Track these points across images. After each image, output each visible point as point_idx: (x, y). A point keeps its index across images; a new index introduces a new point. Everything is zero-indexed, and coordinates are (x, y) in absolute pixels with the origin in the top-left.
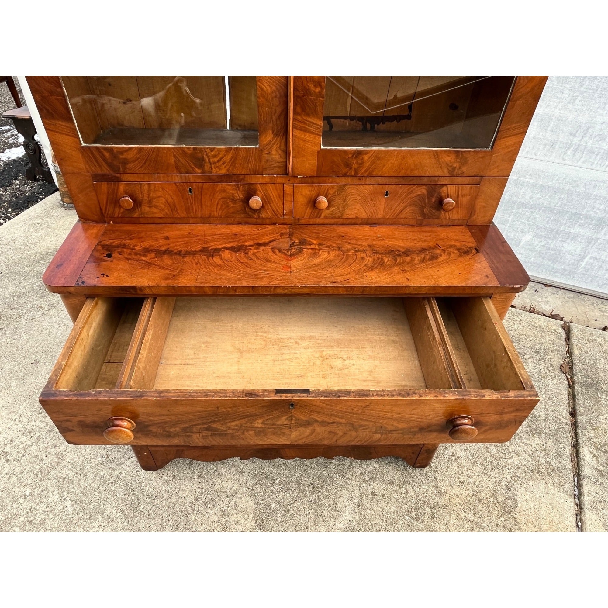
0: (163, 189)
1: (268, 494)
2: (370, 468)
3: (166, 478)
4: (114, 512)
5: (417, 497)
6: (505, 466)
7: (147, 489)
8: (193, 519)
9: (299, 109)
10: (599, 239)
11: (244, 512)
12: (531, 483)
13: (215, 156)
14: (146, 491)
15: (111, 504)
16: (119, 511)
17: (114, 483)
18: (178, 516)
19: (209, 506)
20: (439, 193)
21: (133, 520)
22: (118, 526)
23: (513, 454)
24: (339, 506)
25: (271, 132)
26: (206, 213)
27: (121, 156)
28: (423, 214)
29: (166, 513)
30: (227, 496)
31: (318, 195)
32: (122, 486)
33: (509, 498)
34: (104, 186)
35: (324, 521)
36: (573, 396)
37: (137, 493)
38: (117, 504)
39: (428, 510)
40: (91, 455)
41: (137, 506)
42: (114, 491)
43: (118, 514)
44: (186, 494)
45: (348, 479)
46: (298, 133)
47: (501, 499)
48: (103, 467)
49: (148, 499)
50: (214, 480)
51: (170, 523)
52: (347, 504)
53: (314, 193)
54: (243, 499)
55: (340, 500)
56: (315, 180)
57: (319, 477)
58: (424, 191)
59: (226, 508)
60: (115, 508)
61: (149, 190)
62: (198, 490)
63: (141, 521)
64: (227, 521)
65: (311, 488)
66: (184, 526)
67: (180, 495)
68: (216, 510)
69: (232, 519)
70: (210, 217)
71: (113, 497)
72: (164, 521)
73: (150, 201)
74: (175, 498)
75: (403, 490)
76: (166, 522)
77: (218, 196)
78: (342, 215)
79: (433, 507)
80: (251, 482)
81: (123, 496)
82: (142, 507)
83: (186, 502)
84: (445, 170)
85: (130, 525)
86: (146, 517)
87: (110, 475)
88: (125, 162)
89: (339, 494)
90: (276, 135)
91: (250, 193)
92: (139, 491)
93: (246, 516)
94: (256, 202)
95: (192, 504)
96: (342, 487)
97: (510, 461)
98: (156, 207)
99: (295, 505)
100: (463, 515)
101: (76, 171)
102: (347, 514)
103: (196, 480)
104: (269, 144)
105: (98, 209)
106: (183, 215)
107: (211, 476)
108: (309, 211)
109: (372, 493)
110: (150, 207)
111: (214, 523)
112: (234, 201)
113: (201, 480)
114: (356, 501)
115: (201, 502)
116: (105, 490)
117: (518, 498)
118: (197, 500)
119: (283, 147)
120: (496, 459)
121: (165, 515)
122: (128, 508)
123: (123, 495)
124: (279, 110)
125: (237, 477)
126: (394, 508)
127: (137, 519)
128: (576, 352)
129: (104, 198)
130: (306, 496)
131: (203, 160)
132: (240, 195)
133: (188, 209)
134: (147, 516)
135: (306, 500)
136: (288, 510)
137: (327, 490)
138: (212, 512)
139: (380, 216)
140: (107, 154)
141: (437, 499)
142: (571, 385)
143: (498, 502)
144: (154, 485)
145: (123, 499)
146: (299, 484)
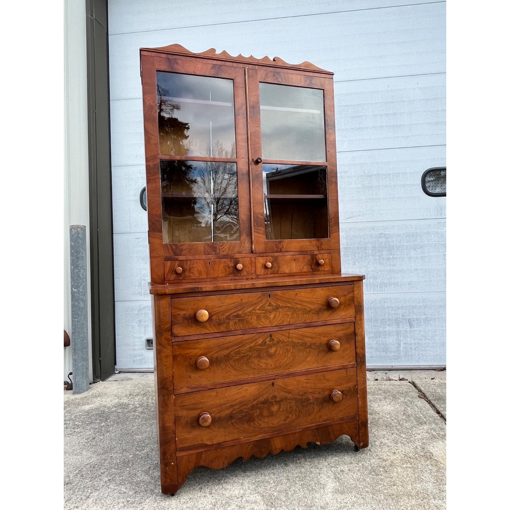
0: (197, 263)
1: (268, 489)
2: (333, 460)
5: (371, 465)
6: (415, 440)
9: (255, 224)
10: (401, 331)
11: (255, 502)
12: (434, 443)
13: (221, 246)
20: (316, 259)
23: (416, 435)
24: (322, 482)
25: (244, 234)
26: (216, 275)
27: (180, 248)
28: (312, 269)
30: (238, 498)
31: (266, 262)
33: (426, 452)
34: (169, 263)
35: (316, 491)
36: (433, 406)
39: (381, 469)
45: (321, 469)
46: (256, 234)
47: (422, 454)
50: (223, 492)
52: (327, 480)
53: (264, 262)
54: (251, 496)
56: (264, 255)
57: (301, 472)
58: (310, 258)
59: (240, 504)
61: (190, 264)
62: (213, 500)
65: (298, 479)
68: (233, 507)
69: (248, 508)
70: (217, 277)
73: (190, 270)
75: (360, 465)
77: (222, 265)
78: (278, 271)
79: (384, 467)
84: (315, 247)
88: (182, 250)
89: (319, 477)
90: (247, 236)
91: (237, 263)
93: (258, 504)
94: (240, 266)
96: (319, 473)
97: (416, 438)
98: (192, 273)
99: (291, 489)
100: (404, 466)
101: (157, 256)
102: (330, 484)
104: (244, 240)
105: (163, 276)
106: (204, 276)
108: (263, 270)
109: (341, 471)
110: (189, 273)
112: (229, 267)
113: (213, 495)
114: (332, 477)
115: (218, 506)
117: (431, 451)
118: (215, 505)
119: (250, 241)
120: (408, 439)
124: (248, 225)
126: (359, 474)
128: (423, 389)
129: (167, 269)
130: (296, 483)
131: (216, 248)
132: (232, 264)
133: (207, 274)
135: (297, 485)
137: (310, 477)
139: (294, 271)
140: (174, 247)
141: (384, 464)
142: (429, 402)
143: (421, 455)
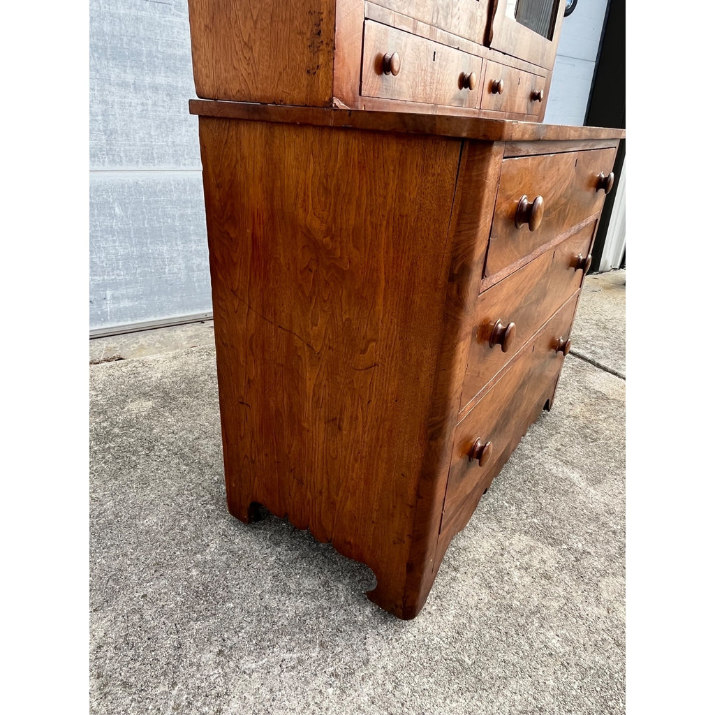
1: (518, 519)
3: (434, 608)
4: (454, 705)
5: (573, 429)
7: (439, 640)
8: (518, 604)
11: (532, 549)
12: (586, 378)
14: (441, 642)
15: (435, 704)
16: (455, 697)
17: (397, 685)
18: (505, 619)
19: (506, 578)
21: (483, 680)
22: (484, 708)
24: (561, 475)
29: (492, 631)
30: (502, 555)
32: (412, 674)
33: (595, 393)
35: (573, 492)
37: (436, 658)
38: (441, 696)
39: (588, 431)
40: (312, 703)
41: (461, 665)
42: (413, 691)
43: (461, 700)
44: (475, 594)
45: (533, 456)
48: (351, 691)
49: (458, 645)
50: (471, 557)
51: (513, 632)
52: (560, 470)
54: (513, 542)
55: (554, 471)
57: (519, 472)
59: (518, 564)
60: (448, 701)
62: (476, 579)
63: (491, 670)
64: (537, 570)
65: (529, 484)
66: (523, 617)
67: (472, 602)
68: (516, 574)
69: (536, 563)
71: (424, 695)
72: (504, 639)
74: (474, 611)
75: (562, 433)
76: (507, 637)
79: (587, 427)
80: (494, 525)
81: (432, 680)
82: (466, 659)
83: (487, 601)
85: (490, 688)
86: (488, 660)
87: (376, 684)
89: (547, 470)
92: (437, 652)
93: (539, 549)
95: (495, 595)
96: (541, 464)
99: (544, 504)
102: (572, 475)
103: (458, 575)
107: (463, 558)
109: (557, 451)
111: (534, 584)
113: (462, 570)
114: (560, 463)
115: (496, 584)
116: (403, 705)
117: (596, 389)
118: (490, 587)
121: (495, 634)
122: (457, 681)
123: (430, 679)
125: (479, 534)
126: (579, 446)
127: (483, 675)
134: (485, 659)
136: (548, 512)
138: (517, 579)
141: (580, 422)
143: (597, 398)
144: (436, 627)
145: (436, 682)
146: (519, 490)
